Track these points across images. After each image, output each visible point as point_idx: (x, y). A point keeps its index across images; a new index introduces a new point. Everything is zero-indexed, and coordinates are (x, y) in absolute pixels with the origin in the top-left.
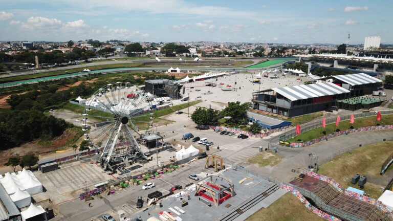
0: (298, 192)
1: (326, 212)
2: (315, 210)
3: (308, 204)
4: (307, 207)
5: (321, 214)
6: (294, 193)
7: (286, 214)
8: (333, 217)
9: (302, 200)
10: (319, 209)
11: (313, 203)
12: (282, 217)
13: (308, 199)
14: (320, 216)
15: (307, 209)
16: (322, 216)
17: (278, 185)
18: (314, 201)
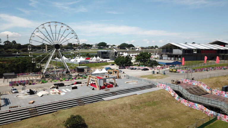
0: (170, 88)
1: (191, 101)
2: (183, 101)
3: (177, 96)
4: (176, 99)
5: (187, 103)
6: (167, 89)
7: (155, 100)
8: (197, 104)
9: (173, 94)
10: (186, 99)
11: (180, 95)
12: (151, 101)
13: (177, 92)
14: (187, 105)
15: (177, 101)
16: (188, 105)
17: (155, 85)
18: (182, 93)
